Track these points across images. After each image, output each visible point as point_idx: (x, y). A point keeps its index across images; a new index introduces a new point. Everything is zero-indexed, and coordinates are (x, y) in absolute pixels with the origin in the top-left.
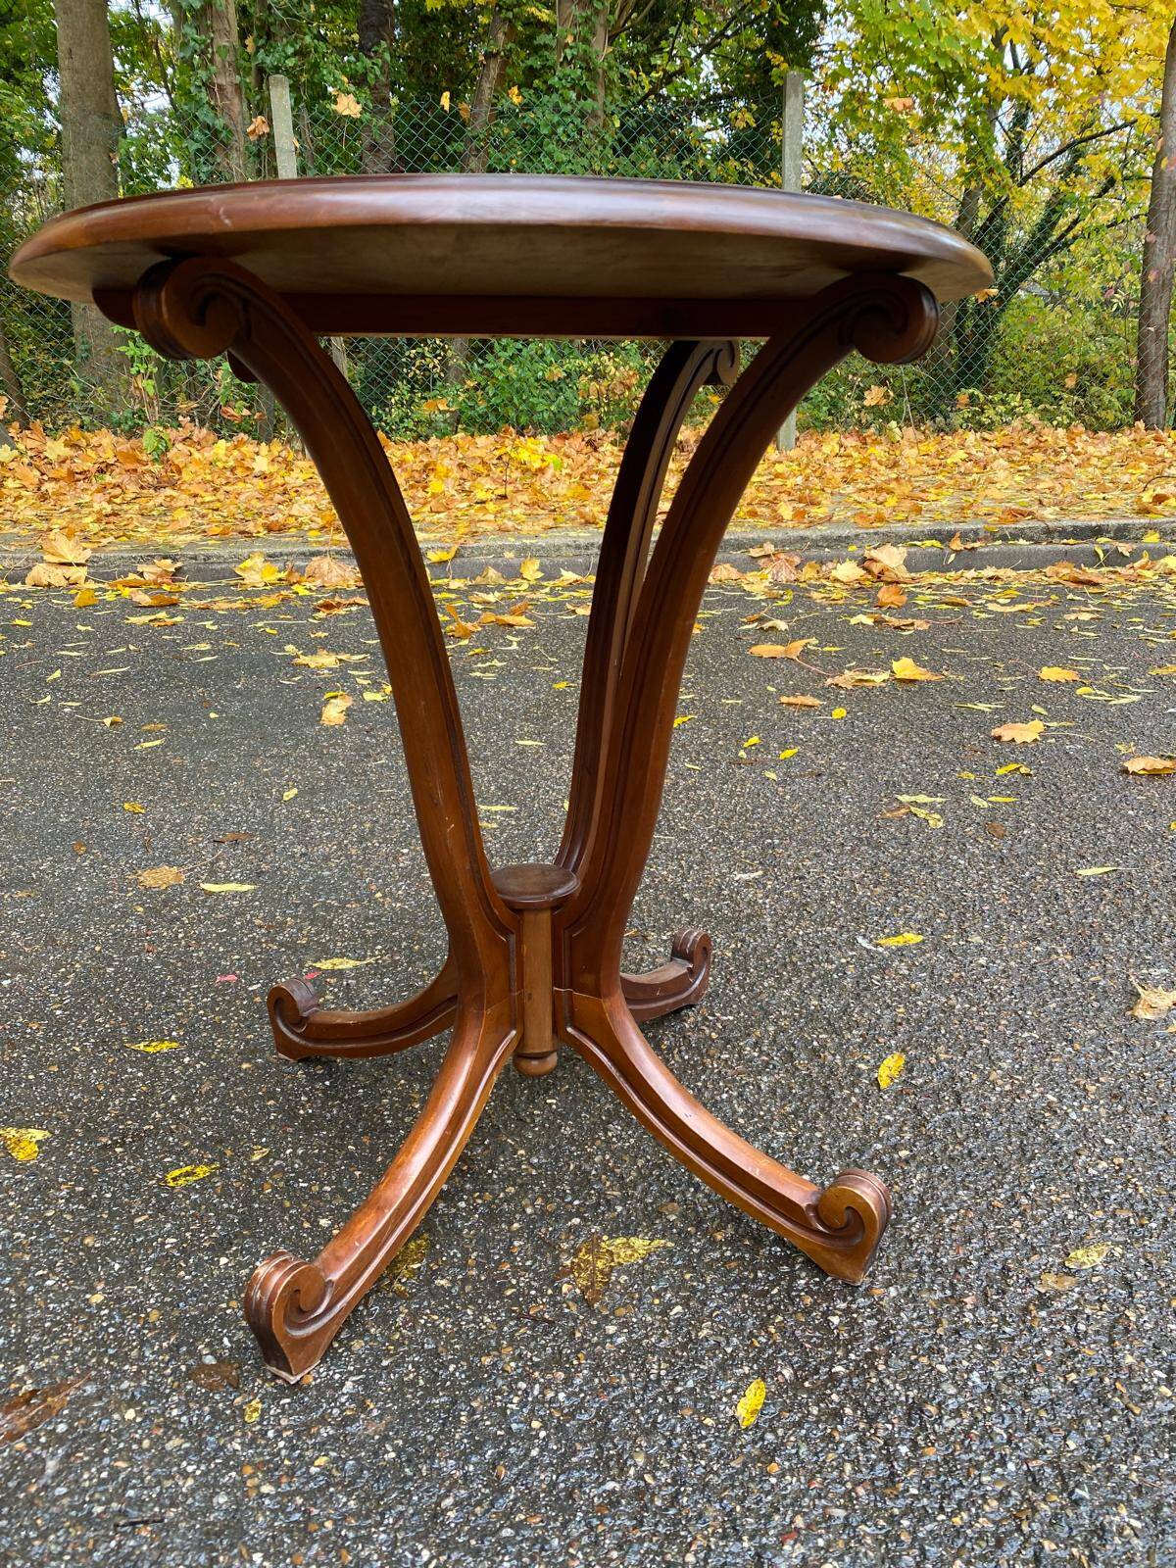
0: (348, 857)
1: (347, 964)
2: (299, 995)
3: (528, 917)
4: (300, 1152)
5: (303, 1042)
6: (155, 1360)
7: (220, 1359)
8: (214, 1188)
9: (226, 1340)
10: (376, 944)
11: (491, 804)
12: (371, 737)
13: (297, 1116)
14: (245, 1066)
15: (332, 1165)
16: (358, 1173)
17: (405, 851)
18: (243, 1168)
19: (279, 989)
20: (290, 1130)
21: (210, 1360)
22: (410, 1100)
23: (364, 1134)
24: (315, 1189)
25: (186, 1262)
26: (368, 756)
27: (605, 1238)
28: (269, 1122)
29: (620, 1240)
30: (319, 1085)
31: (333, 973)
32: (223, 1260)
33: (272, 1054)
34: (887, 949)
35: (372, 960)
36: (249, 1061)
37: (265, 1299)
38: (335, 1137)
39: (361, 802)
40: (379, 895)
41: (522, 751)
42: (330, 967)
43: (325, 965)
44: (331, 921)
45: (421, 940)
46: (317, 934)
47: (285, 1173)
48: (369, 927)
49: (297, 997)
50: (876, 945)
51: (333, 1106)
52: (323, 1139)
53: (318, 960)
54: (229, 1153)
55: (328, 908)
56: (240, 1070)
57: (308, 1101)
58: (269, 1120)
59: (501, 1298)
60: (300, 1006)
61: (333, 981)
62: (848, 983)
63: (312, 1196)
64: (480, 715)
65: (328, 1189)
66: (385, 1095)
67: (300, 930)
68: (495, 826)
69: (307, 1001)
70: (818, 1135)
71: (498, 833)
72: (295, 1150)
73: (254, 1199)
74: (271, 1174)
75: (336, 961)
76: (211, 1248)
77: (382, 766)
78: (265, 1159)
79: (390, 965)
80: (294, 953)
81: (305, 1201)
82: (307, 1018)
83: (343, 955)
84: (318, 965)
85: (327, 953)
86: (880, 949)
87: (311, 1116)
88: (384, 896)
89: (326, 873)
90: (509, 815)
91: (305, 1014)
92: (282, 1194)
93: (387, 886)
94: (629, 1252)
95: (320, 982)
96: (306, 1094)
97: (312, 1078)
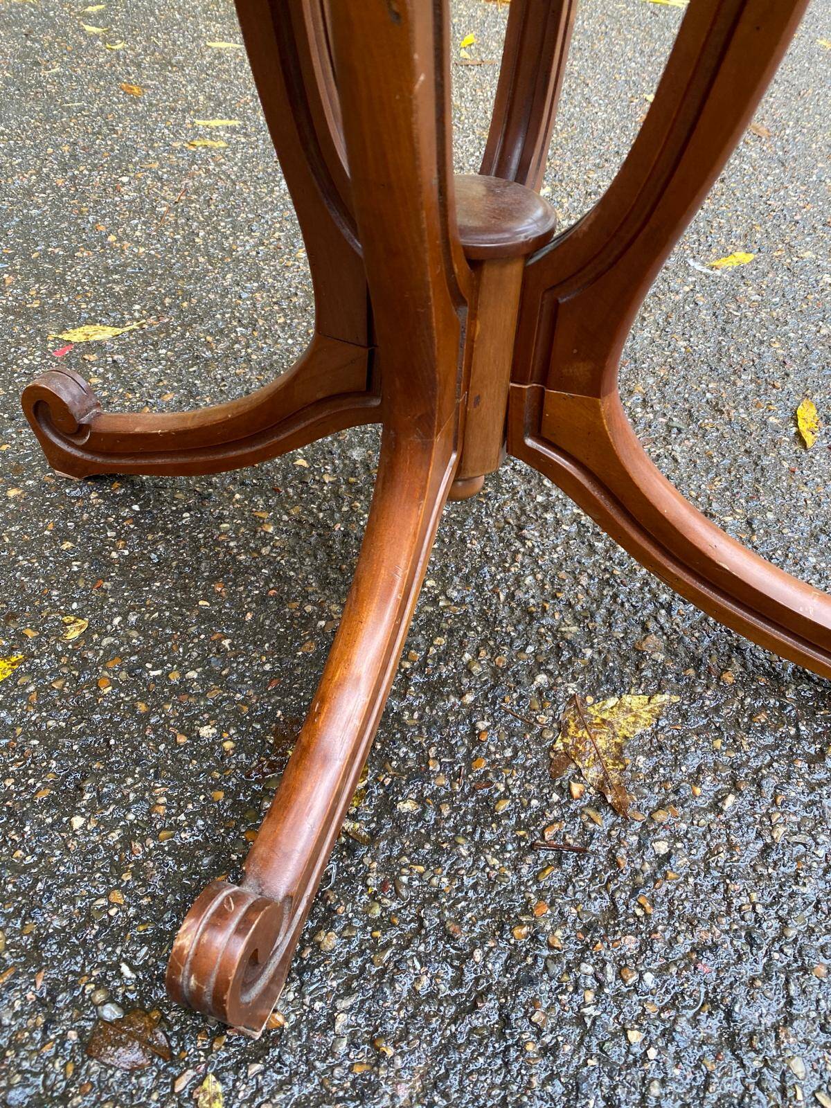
0: (56, 189)
1: (104, 333)
2: (67, 393)
3: (490, 273)
4: (133, 618)
5: (88, 457)
6: (21, 1029)
7: (125, 1006)
8: (25, 696)
9: (125, 969)
10: (131, 304)
11: (206, 118)
12: (34, 41)
13: (110, 563)
14: (12, 493)
15: (186, 638)
16: (226, 643)
17: (125, 179)
18: (59, 656)
19: (35, 388)
20: (107, 585)
21: (111, 1012)
22: (259, 522)
23: (213, 579)
24: (175, 677)
25: (20, 832)
26: (37, 64)
27: (590, 700)
28: (74, 576)
29: (612, 701)
30: (125, 512)
31: (89, 346)
32: (78, 822)
33: (44, 471)
34: (724, 271)
35: (135, 325)
36: (15, 485)
37: (208, 989)
38: (174, 589)
39: (47, 120)
40: (112, 238)
41: (219, 55)
42: (83, 339)
43: (76, 335)
44: (63, 275)
45: (187, 295)
46: (51, 294)
47: (122, 656)
48: (114, 282)
49: (66, 398)
50: (712, 268)
51: (155, 542)
52: (157, 594)
53: (63, 329)
54: (31, 634)
55: (53, 259)
56: (7, 499)
57: (118, 537)
58: (72, 573)
59: (497, 819)
60: (75, 410)
61: (93, 358)
62: (705, 315)
63: (174, 690)
64: (153, 13)
65: (192, 674)
66: (221, 518)
67: (26, 289)
68: (223, 144)
69: (82, 401)
70: (770, 516)
71: (229, 153)
72: (125, 618)
73: (92, 707)
74: (103, 662)
75: (88, 329)
76: (50, 803)
77: (57, 75)
78: (86, 635)
79: (159, 331)
80: (27, 322)
81: (167, 700)
82: (88, 426)
83: (94, 322)
84: (66, 337)
85: (70, 319)
86: (718, 273)
87: (131, 559)
88: (120, 240)
89: (34, 212)
90: (233, 130)
91: (84, 420)
92: (126, 690)
93: (118, 225)
94: (631, 719)
95: (77, 358)
96: (111, 527)
97: (116, 503)
